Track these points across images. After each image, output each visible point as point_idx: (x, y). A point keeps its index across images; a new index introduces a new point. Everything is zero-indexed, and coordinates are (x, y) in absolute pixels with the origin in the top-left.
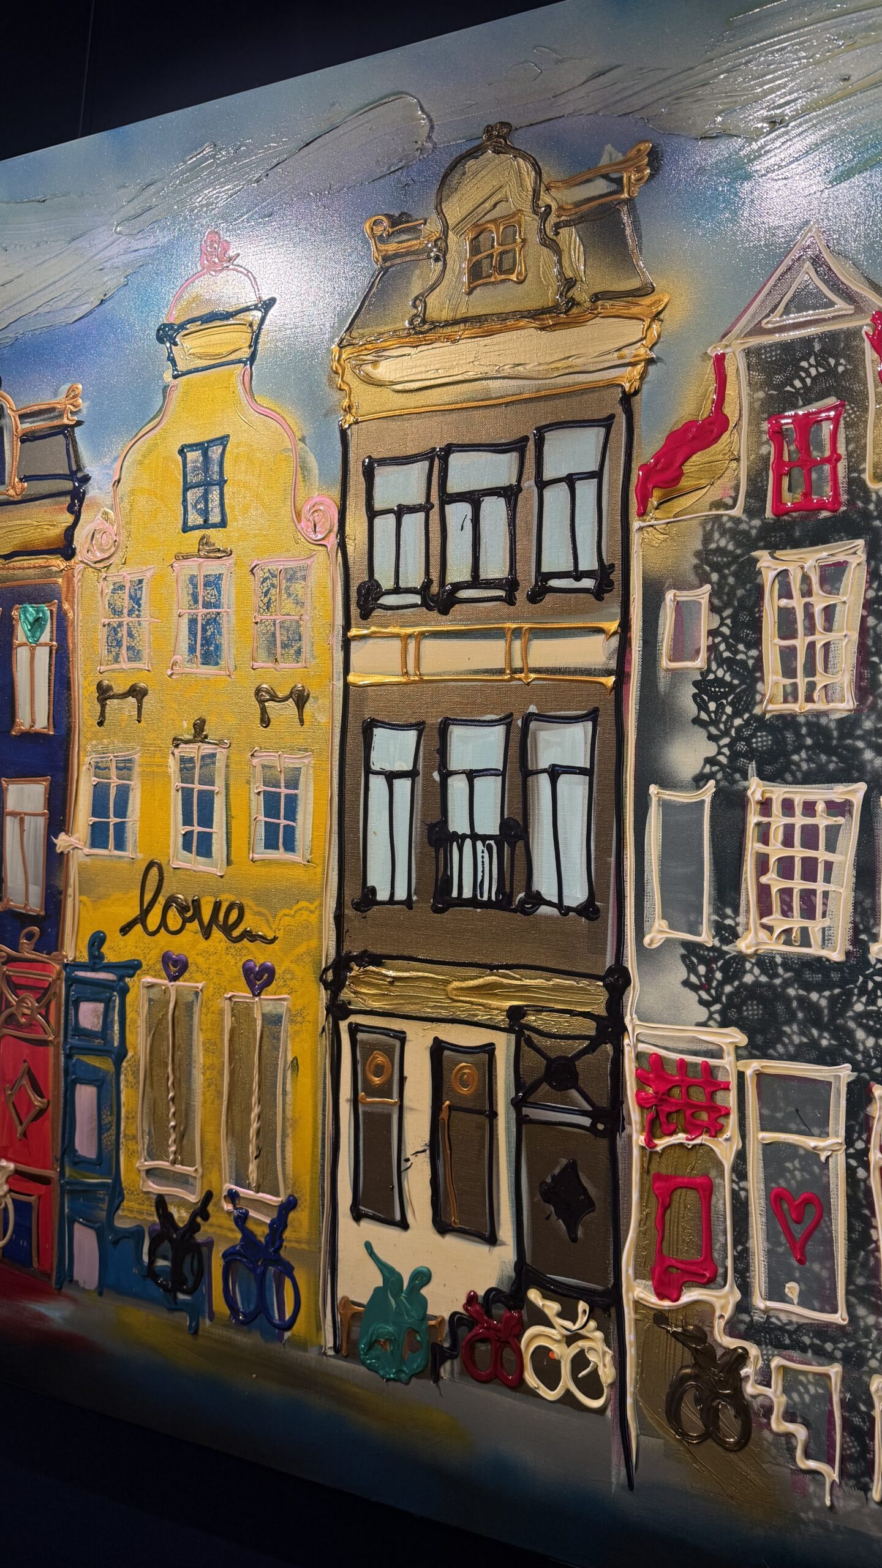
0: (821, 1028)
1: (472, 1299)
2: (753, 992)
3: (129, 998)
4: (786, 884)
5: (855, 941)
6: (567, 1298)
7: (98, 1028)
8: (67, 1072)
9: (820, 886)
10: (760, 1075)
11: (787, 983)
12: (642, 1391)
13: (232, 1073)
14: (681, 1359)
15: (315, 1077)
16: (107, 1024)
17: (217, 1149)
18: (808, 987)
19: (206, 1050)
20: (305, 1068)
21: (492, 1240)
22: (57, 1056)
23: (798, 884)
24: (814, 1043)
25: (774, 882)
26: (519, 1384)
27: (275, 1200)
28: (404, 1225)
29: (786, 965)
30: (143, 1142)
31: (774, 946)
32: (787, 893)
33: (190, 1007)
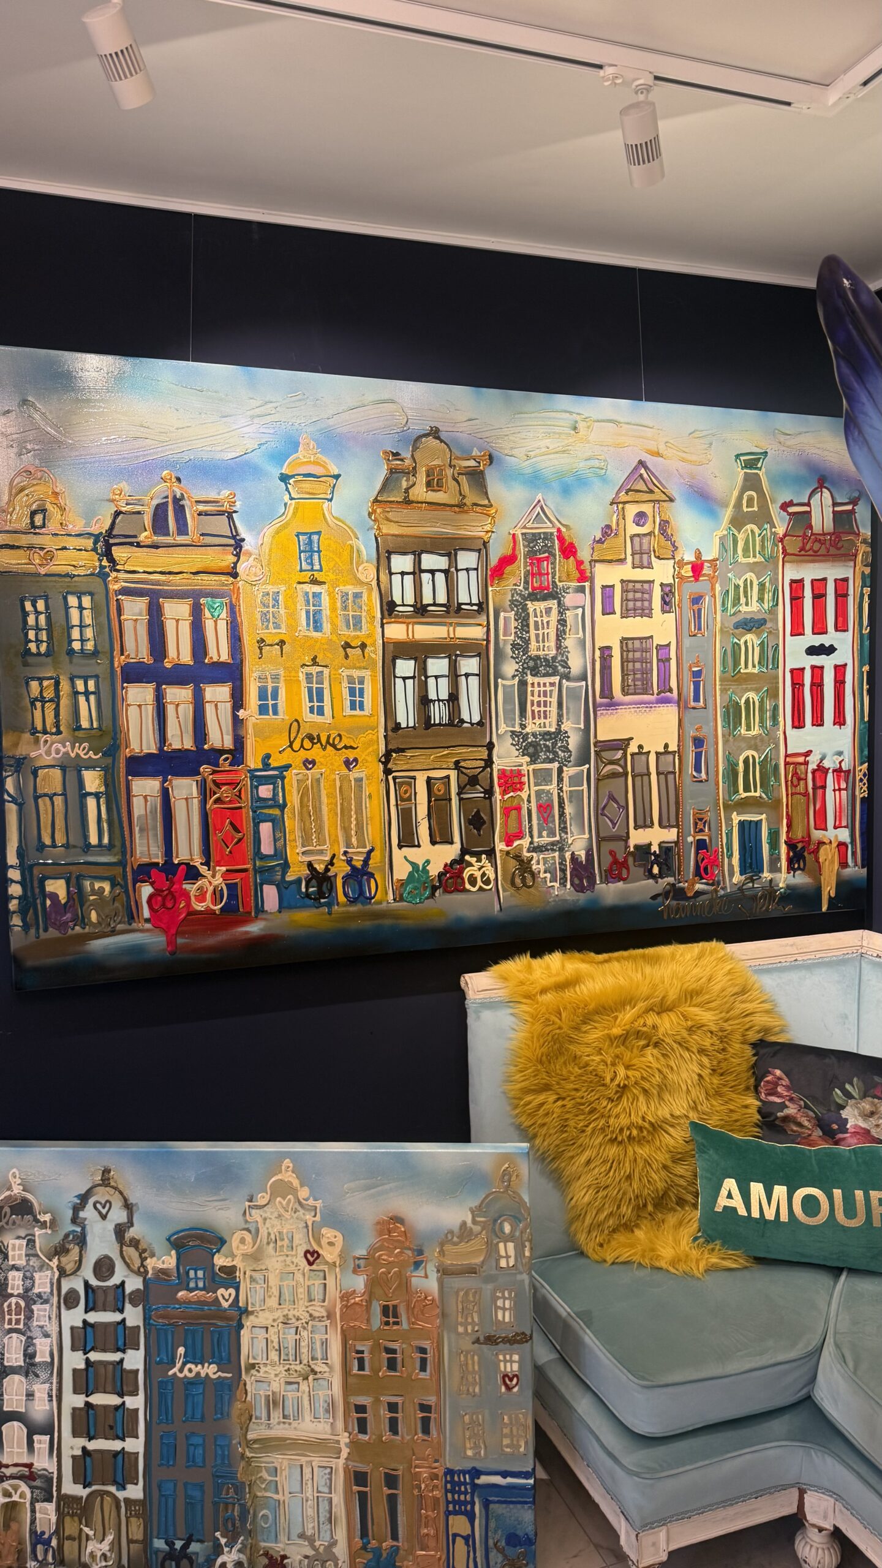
0: (550, 752)
1: (446, 865)
2: (531, 744)
3: (286, 781)
4: (539, 709)
5: (558, 725)
6: (477, 855)
7: (271, 796)
8: (254, 819)
9: (548, 709)
10: (534, 770)
11: (540, 740)
12: (504, 879)
13: (342, 804)
14: (513, 864)
15: (379, 799)
16: (275, 794)
17: (337, 836)
18: (546, 740)
19: (328, 797)
20: (374, 797)
21: (452, 843)
22: (248, 813)
23: (542, 709)
24: (548, 757)
25: (536, 708)
26: (465, 890)
27: (365, 850)
28: (419, 846)
29: (540, 735)
30: (299, 842)
31: (537, 729)
32: (539, 711)
33: (318, 781)
